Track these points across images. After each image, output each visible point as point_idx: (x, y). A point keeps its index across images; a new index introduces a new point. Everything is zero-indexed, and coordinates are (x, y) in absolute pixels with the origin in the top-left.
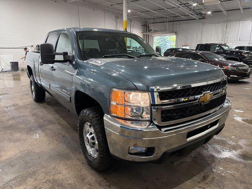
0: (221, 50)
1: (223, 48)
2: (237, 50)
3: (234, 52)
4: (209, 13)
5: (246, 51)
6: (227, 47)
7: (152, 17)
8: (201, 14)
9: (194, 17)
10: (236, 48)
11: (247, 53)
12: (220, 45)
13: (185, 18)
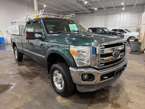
0: (103, 32)
1: (104, 31)
2: (113, 31)
3: (112, 33)
4: (96, 9)
5: (118, 32)
6: (107, 30)
7: (62, 11)
8: (92, 10)
9: (88, 12)
10: (112, 30)
11: (119, 33)
12: (103, 29)
13: (82, 12)
